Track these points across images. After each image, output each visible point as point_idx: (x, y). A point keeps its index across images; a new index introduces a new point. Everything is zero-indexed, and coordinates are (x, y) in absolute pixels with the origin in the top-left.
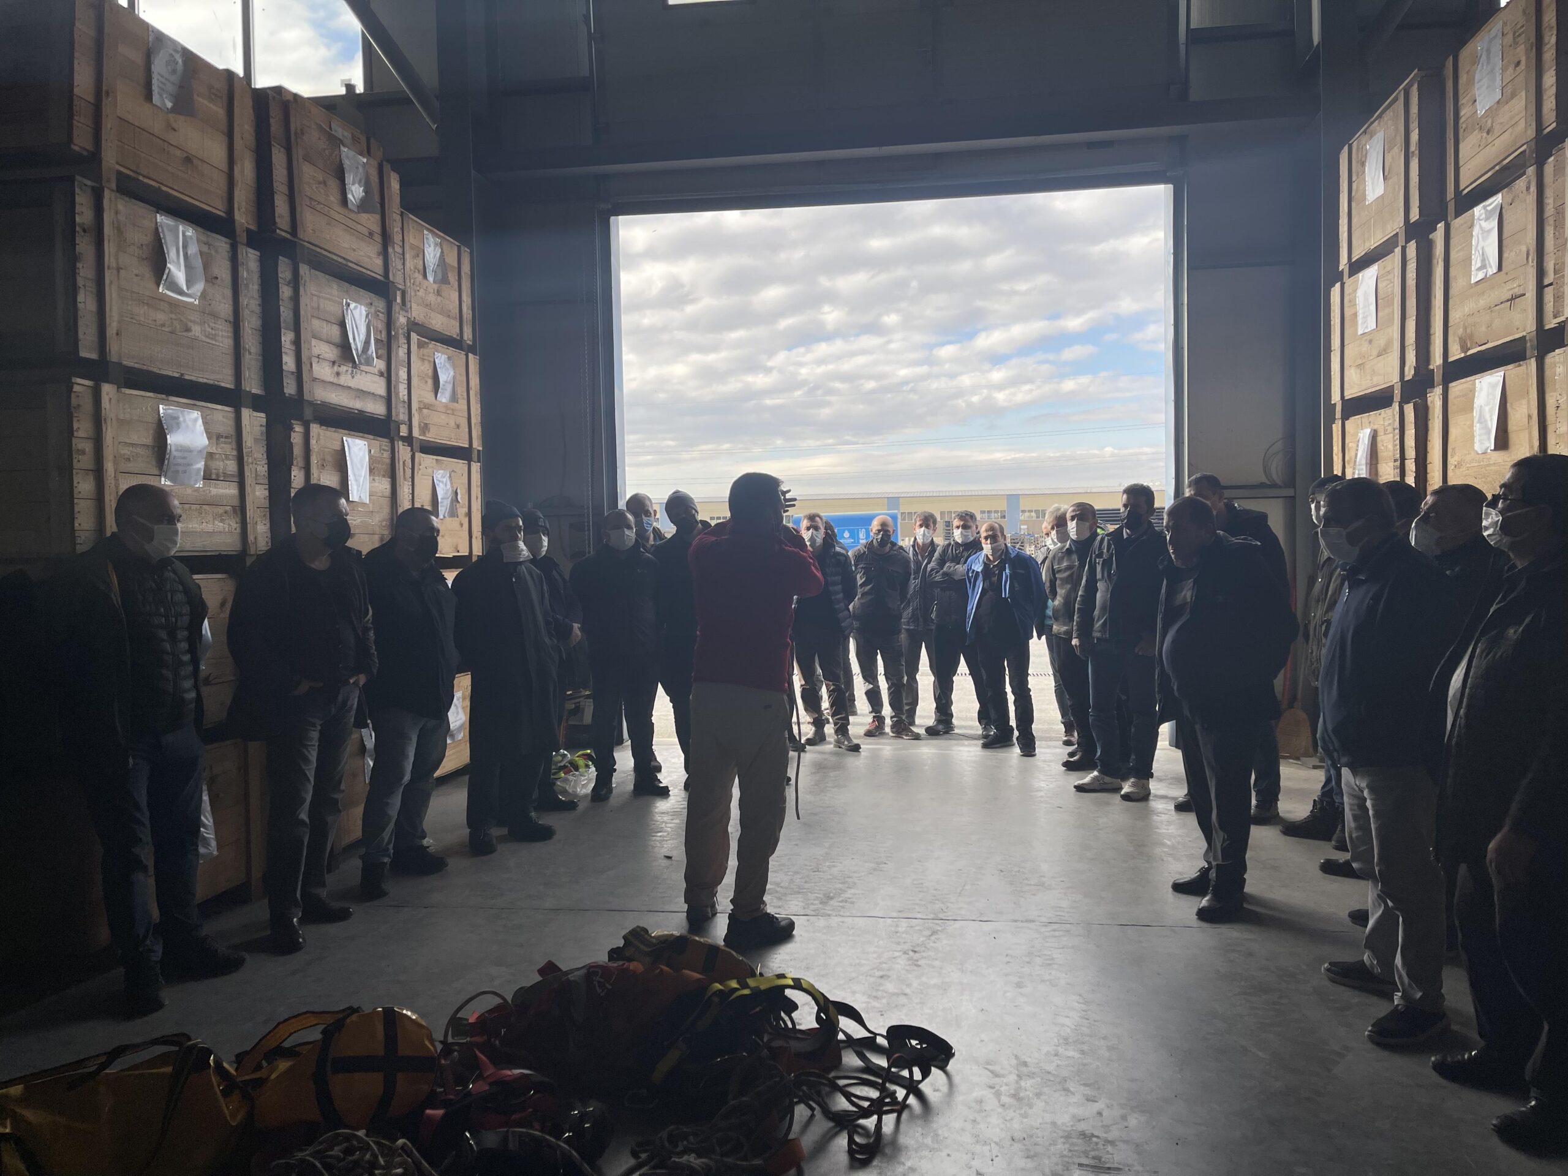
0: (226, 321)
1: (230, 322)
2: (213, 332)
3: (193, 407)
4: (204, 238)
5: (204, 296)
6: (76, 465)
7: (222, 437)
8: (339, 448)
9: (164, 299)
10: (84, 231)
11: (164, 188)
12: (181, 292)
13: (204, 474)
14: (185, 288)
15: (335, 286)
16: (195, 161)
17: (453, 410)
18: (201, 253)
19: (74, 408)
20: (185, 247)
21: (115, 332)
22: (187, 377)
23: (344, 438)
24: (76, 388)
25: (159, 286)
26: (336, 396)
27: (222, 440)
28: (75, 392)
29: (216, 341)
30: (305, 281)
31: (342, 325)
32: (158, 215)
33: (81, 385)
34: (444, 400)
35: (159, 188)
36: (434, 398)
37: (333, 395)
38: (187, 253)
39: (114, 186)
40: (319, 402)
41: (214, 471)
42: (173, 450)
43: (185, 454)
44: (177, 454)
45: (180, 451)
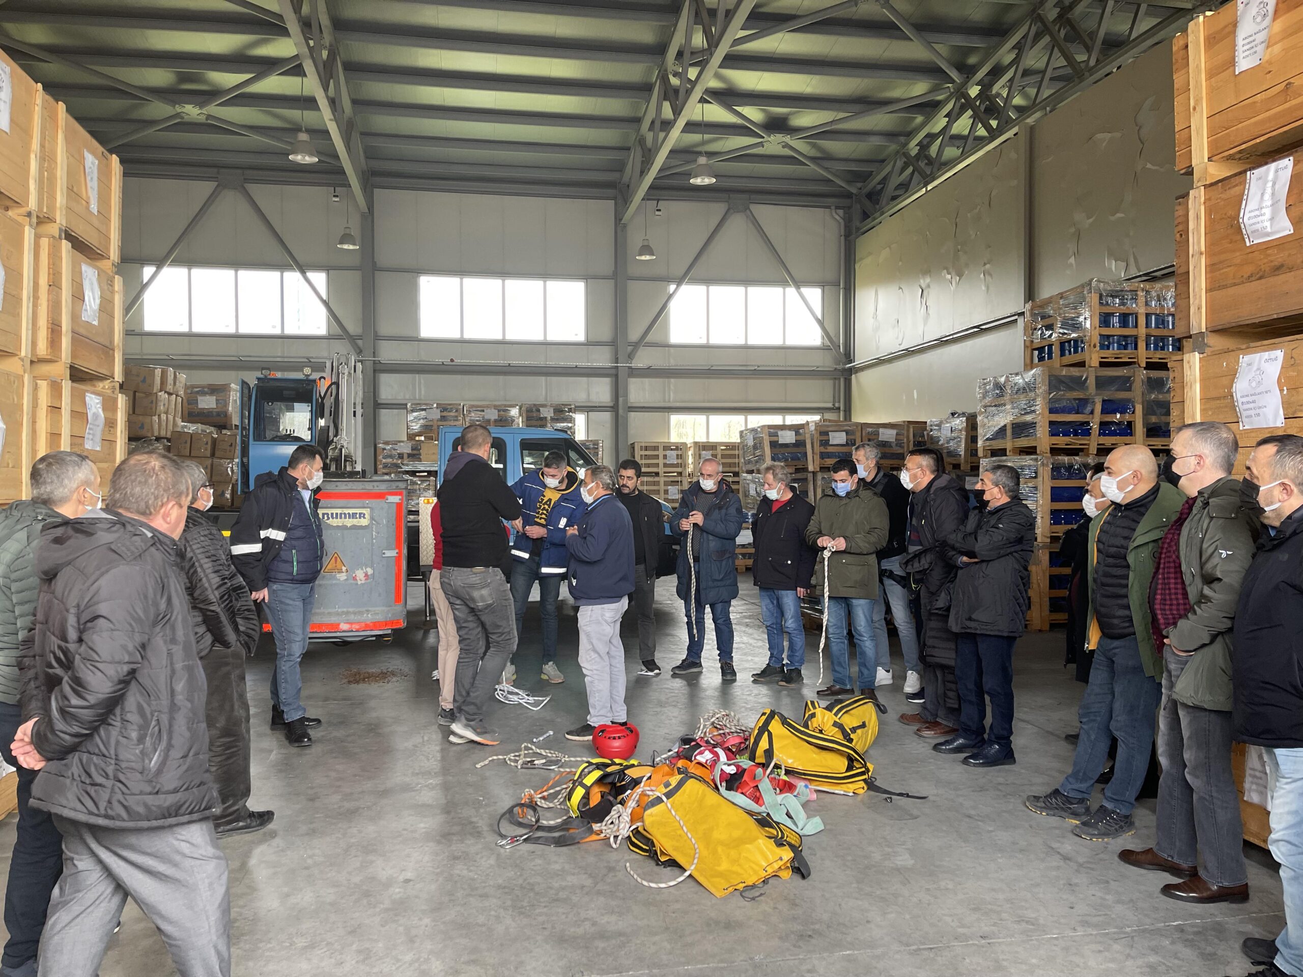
3: (1277, 346)
42: (1239, 396)
43: (1254, 398)
44: (1245, 400)
45: (1247, 396)
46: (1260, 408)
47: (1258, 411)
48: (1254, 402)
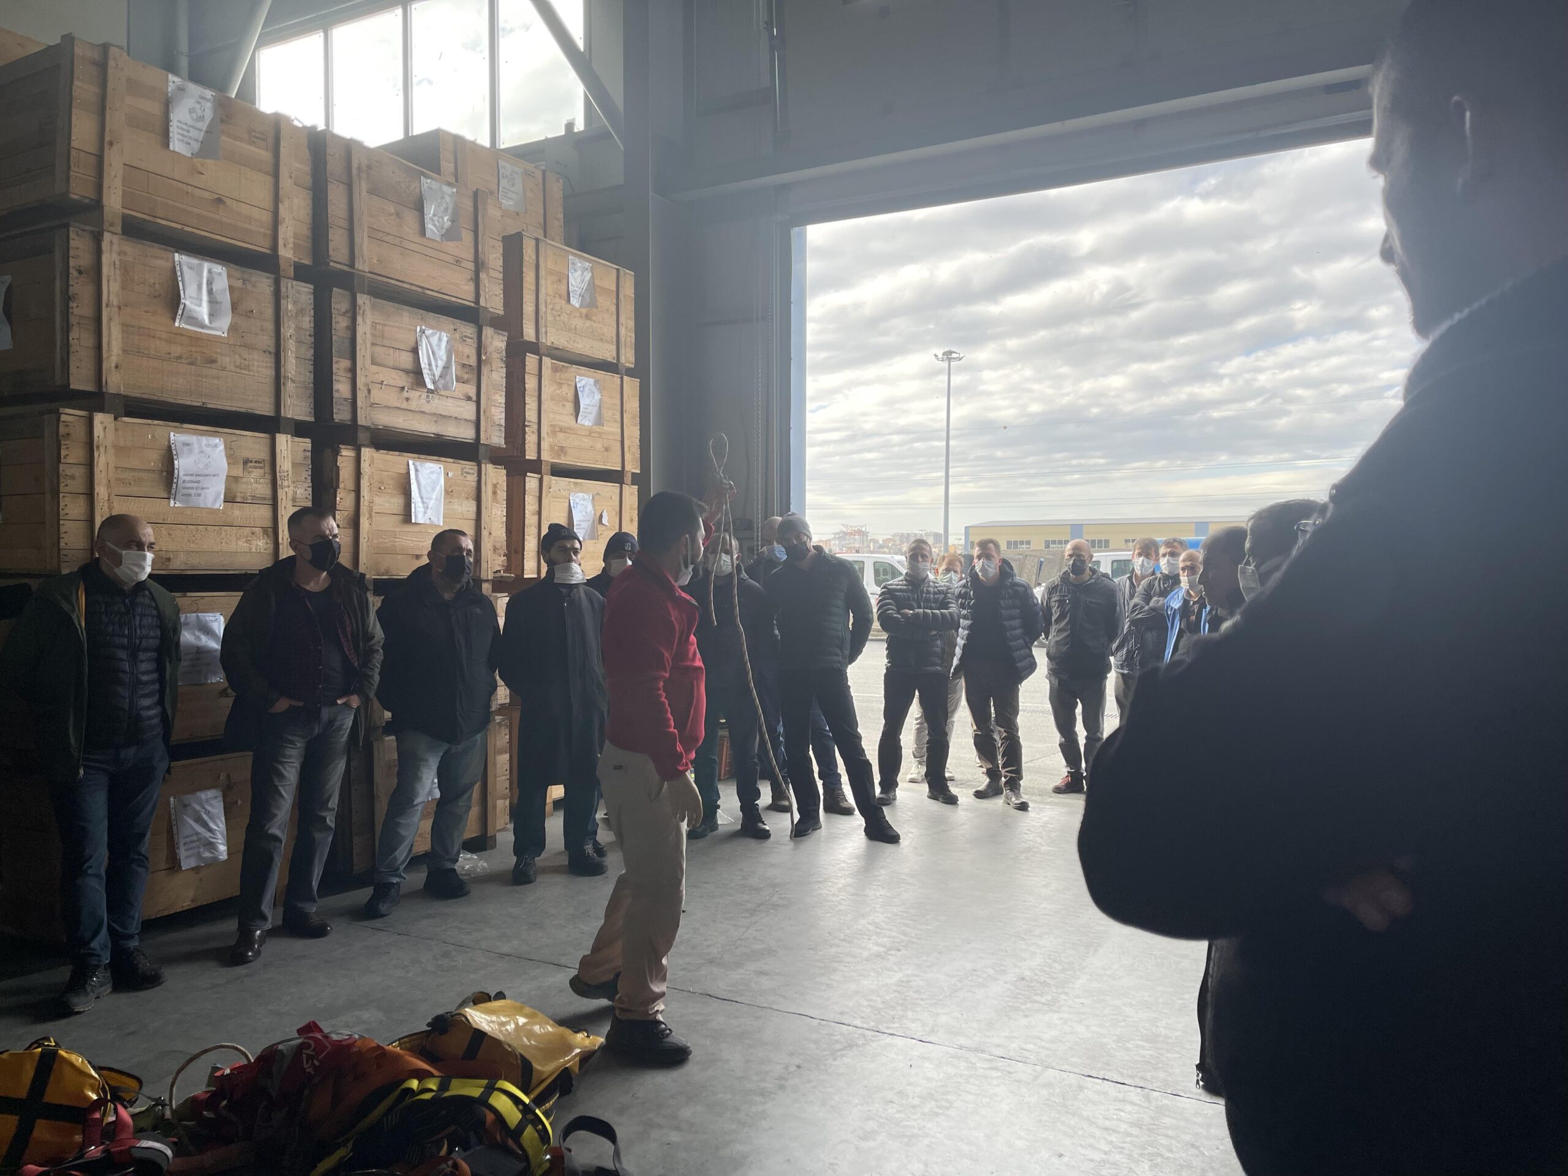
0: (264, 352)
1: (270, 353)
2: (247, 363)
3: (215, 434)
4: (238, 274)
5: (233, 328)
6: (62, 489)
7: (251, 462)
8: (404, 471)
9: (180, 333)
10: (80, 272)
11: (187, 229)
12: (203, 326)
13: (224, 497)
14: (207, 321)
15: (405, 314)
16: (228, 202)
17: (599, 433)
18: (231, 288)
19: (63, 436)
20: (210, 283)
21: (113, 365)
22: (209, 406)
23: (411, 462)
24: (63, 418)
25: (175, 321)
26: (404, 420)
27: (250, 464)
28: (64, 422)
29: (249, 371)
30: (364, 311)
31: (415, 351)
32: (176, 255)
33: (70, 416)
34: (587, 423)
35: (183, 228)
36: (574, 421)
37: (401, 420)
38: (212, 289)
39: (119, 229)
40: (381, 427)
41: (238, 494)
42: (181, 474)
43: (199, 478)
44: (187, 478)
45: (192, 475)
46: (203, 489)
47: (199, 491)
48: (198, 482)
